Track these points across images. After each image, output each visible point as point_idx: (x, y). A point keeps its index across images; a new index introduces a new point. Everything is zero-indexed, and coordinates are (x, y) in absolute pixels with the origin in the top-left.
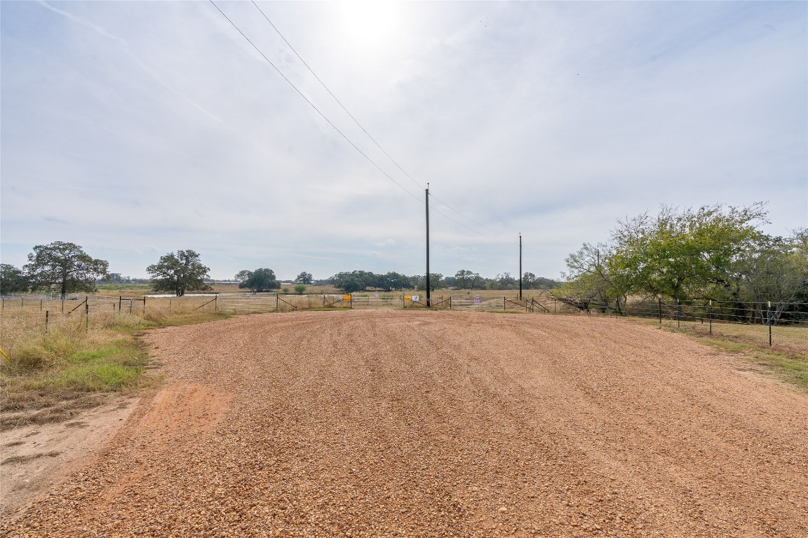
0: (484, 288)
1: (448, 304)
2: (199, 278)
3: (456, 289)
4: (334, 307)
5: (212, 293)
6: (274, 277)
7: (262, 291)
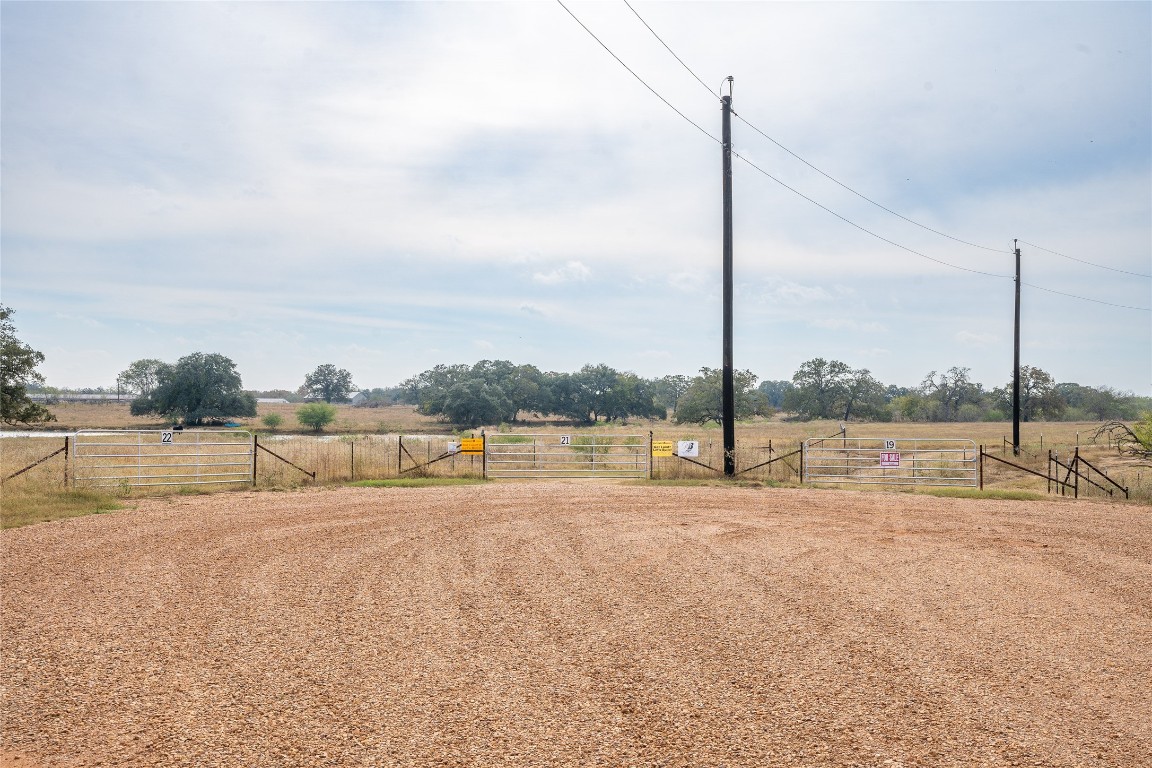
0: (886, 418)
1: (795, 468)
2: (11, 383)
3: (796, 419)
4: (432, 476)
5: (51, 429)
6: (235, 381)
7: (200, 424)
